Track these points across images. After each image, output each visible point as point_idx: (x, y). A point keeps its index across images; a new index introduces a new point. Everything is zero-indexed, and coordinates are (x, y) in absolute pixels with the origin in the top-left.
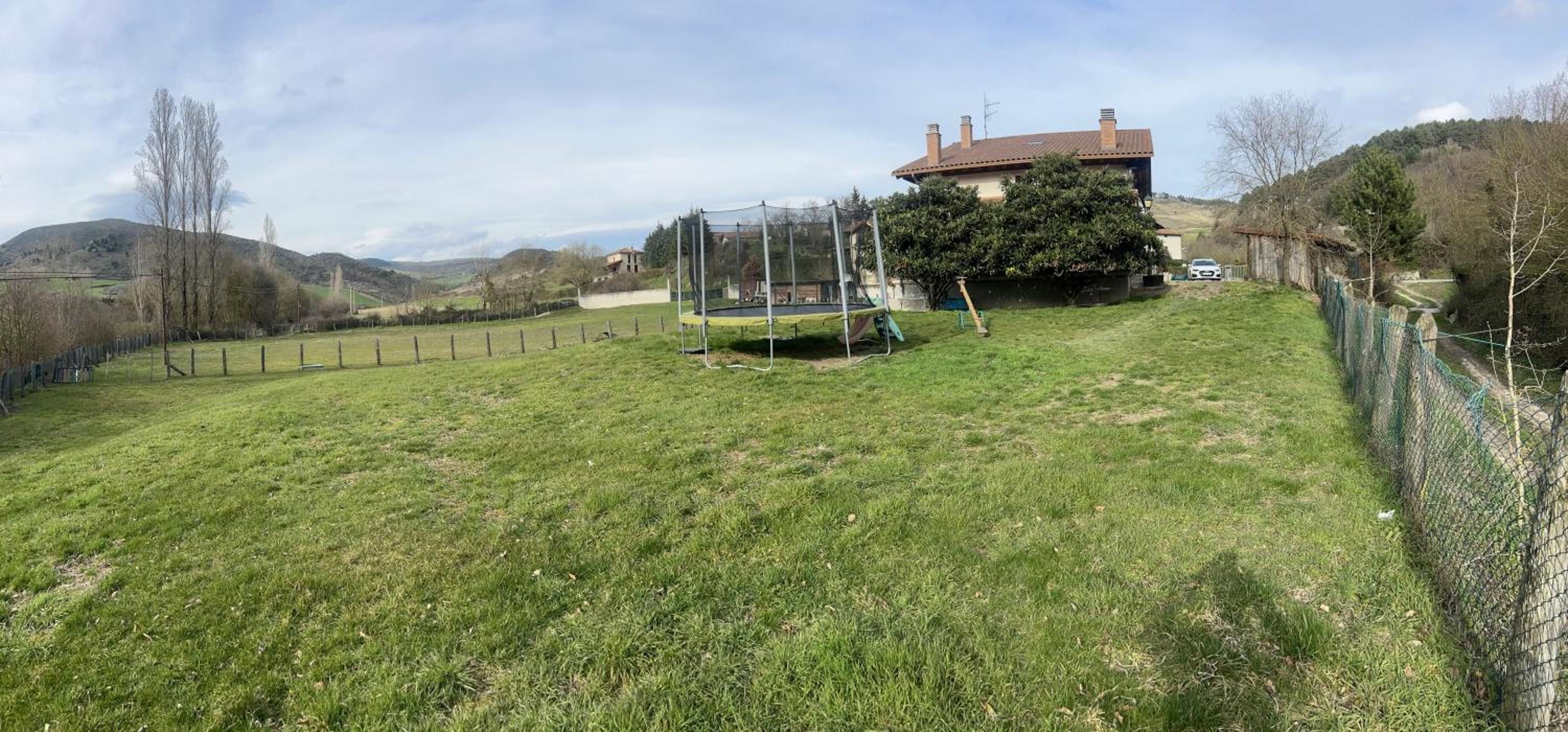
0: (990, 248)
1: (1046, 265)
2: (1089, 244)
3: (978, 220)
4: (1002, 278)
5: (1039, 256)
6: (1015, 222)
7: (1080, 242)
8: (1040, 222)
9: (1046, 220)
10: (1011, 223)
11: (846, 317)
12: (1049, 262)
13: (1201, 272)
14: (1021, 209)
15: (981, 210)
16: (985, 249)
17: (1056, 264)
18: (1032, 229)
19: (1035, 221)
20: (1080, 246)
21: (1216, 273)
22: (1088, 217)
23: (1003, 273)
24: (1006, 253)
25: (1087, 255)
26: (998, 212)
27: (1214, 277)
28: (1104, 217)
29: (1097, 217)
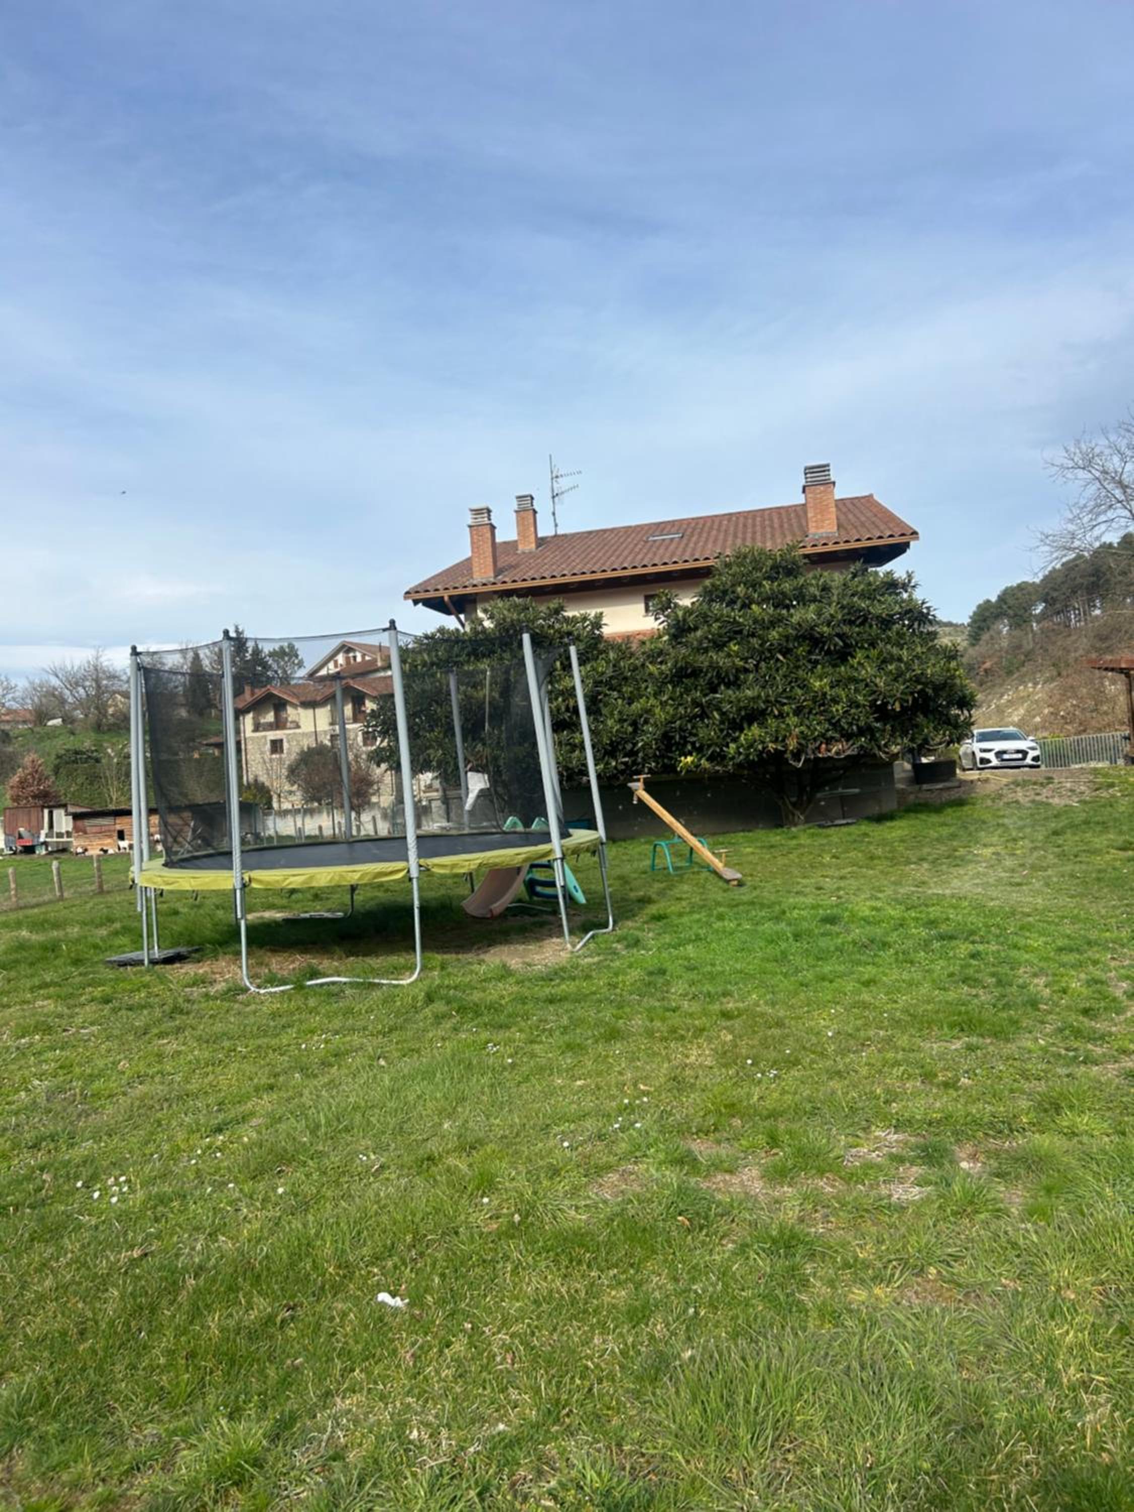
0: (646, 722)
1: (771, 746)
2: (853, 704)
3: (610, 672)
4: (672, 776)
5: (755, 731)
6: (696, 673)
7: (835, 701)
8: (746, 671)
9: (757, 666)
10: (688, 676)
11: (559, 855)
12: (776, 741)
13: (999, 754)
14: (706, 650)
15: (612, 655)
16: (634, 724)
17: (792, 744)
18: (735, 684)
19: (738, 670)
20: (838, 709)
21: (1032, 754)
22: (843, 656)
23: (671, 768)
24: (681, 729)
25: (851, 724)
26: (656, 656)
27: (1028, 761)
28: (874, 653)
29: (860, 655)
